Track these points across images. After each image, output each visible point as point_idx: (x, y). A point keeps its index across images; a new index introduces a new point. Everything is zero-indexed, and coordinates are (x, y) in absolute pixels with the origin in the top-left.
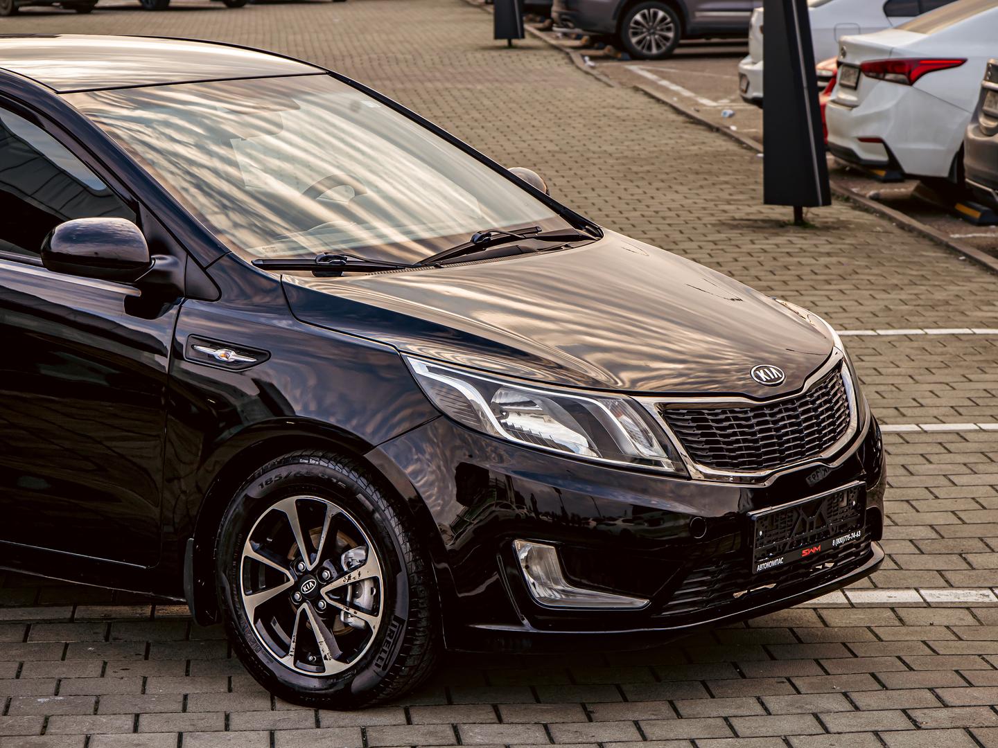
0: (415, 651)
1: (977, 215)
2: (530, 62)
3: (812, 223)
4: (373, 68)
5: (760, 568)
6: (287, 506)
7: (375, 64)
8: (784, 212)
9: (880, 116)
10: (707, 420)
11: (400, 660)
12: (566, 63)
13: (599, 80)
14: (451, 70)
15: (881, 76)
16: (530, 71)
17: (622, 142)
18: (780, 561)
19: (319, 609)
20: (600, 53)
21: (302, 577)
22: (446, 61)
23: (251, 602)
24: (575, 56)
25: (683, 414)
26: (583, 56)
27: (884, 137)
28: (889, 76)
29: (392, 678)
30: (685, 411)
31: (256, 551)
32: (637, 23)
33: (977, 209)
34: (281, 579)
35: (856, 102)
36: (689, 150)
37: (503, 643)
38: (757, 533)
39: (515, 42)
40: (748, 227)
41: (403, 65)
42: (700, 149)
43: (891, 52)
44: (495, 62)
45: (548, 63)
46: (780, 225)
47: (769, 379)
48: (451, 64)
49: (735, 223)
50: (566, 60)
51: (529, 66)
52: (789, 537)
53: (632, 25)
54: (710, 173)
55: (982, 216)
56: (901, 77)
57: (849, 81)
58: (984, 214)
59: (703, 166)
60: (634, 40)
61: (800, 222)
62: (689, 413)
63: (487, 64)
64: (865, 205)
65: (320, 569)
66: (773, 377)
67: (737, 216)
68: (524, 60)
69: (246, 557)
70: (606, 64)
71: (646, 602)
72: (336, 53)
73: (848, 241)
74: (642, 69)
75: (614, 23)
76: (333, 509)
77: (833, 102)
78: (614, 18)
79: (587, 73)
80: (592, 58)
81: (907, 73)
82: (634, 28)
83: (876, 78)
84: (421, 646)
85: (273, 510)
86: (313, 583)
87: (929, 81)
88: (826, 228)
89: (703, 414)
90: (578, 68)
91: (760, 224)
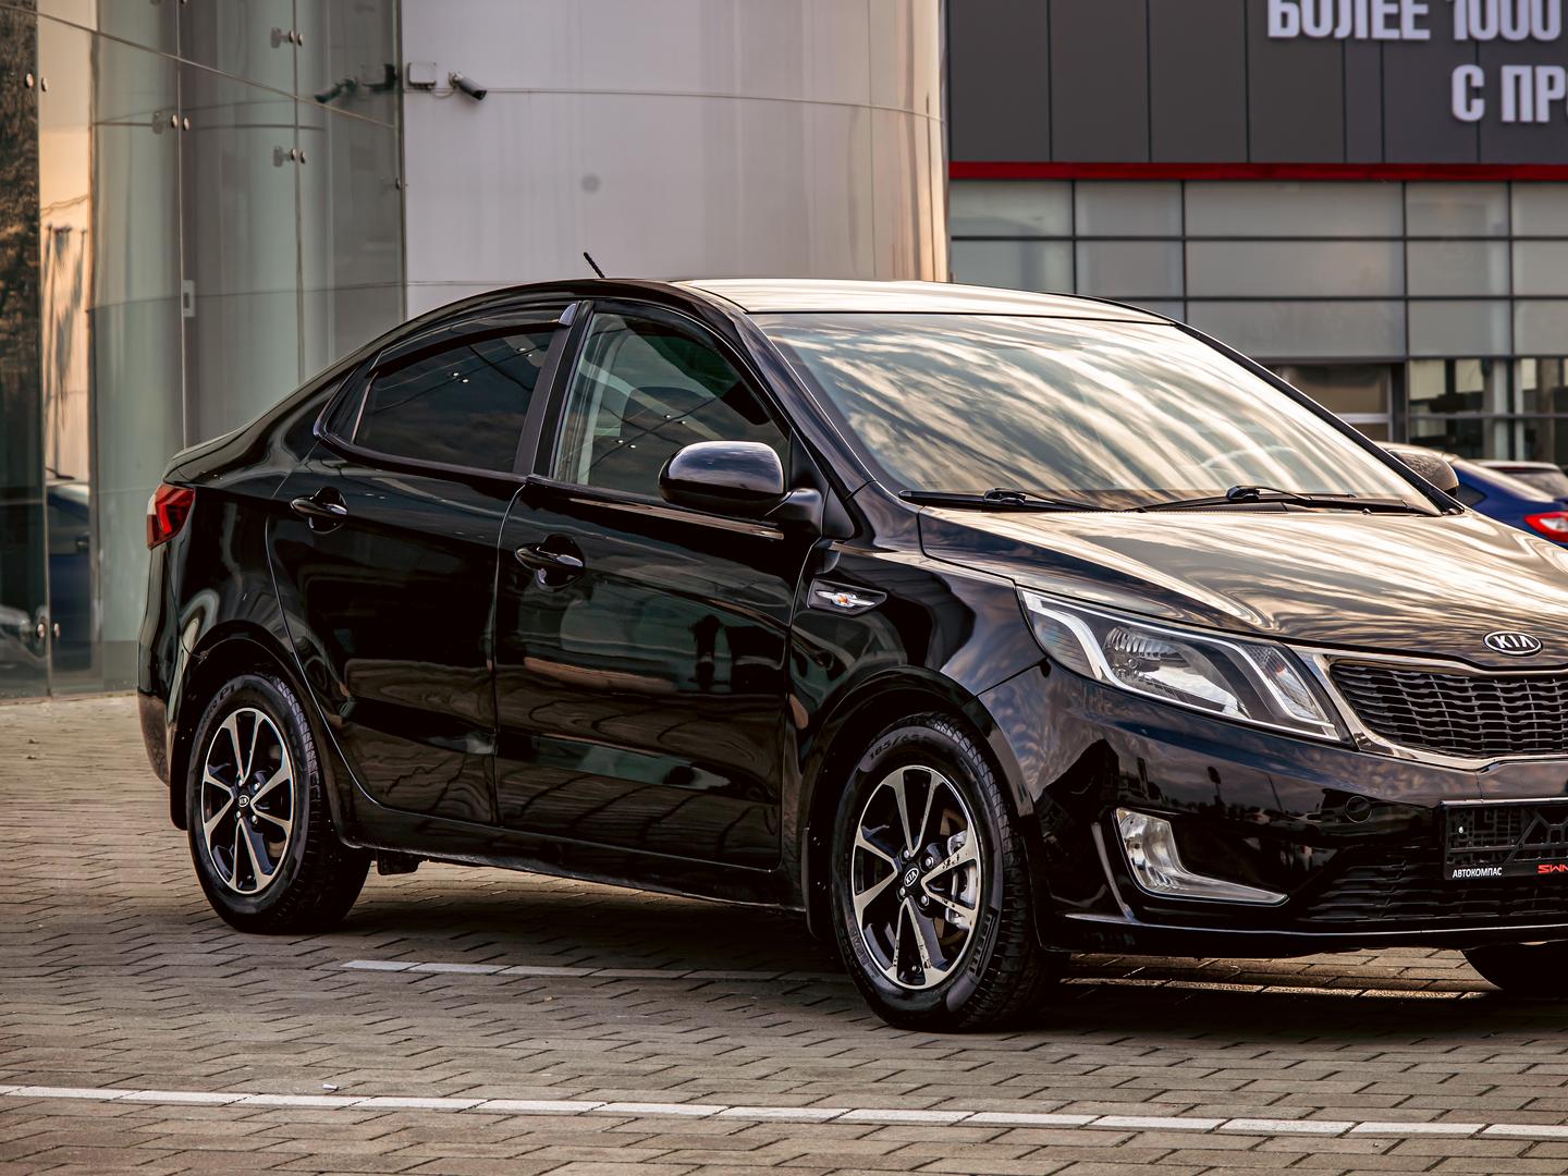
0: (1012, 952)
5: (1458, 874)
6: (895, 779)
10: (1396, 683)
11: (995, 963)
18: (1496, 872)
19: (922, 905)
21: (906, 865)
23: (861, 901)
25: (1361, 673)
29: (988, 986)
30: (1363, 669)
31: (867, 840)
34: (888, 869)
37: (1102, 938)
38: (1455, 829)
47: (1509, 646)
52: (1515, 843)
62: (1366, 672)
65: (922, 855)
66: (1517, 645)
69: (858, 847)
71: (1282, 897)
76: (938, 778)
84: (1019, 946)
85: (883, 786)
86: (916, 872)
89: (1391, 675)
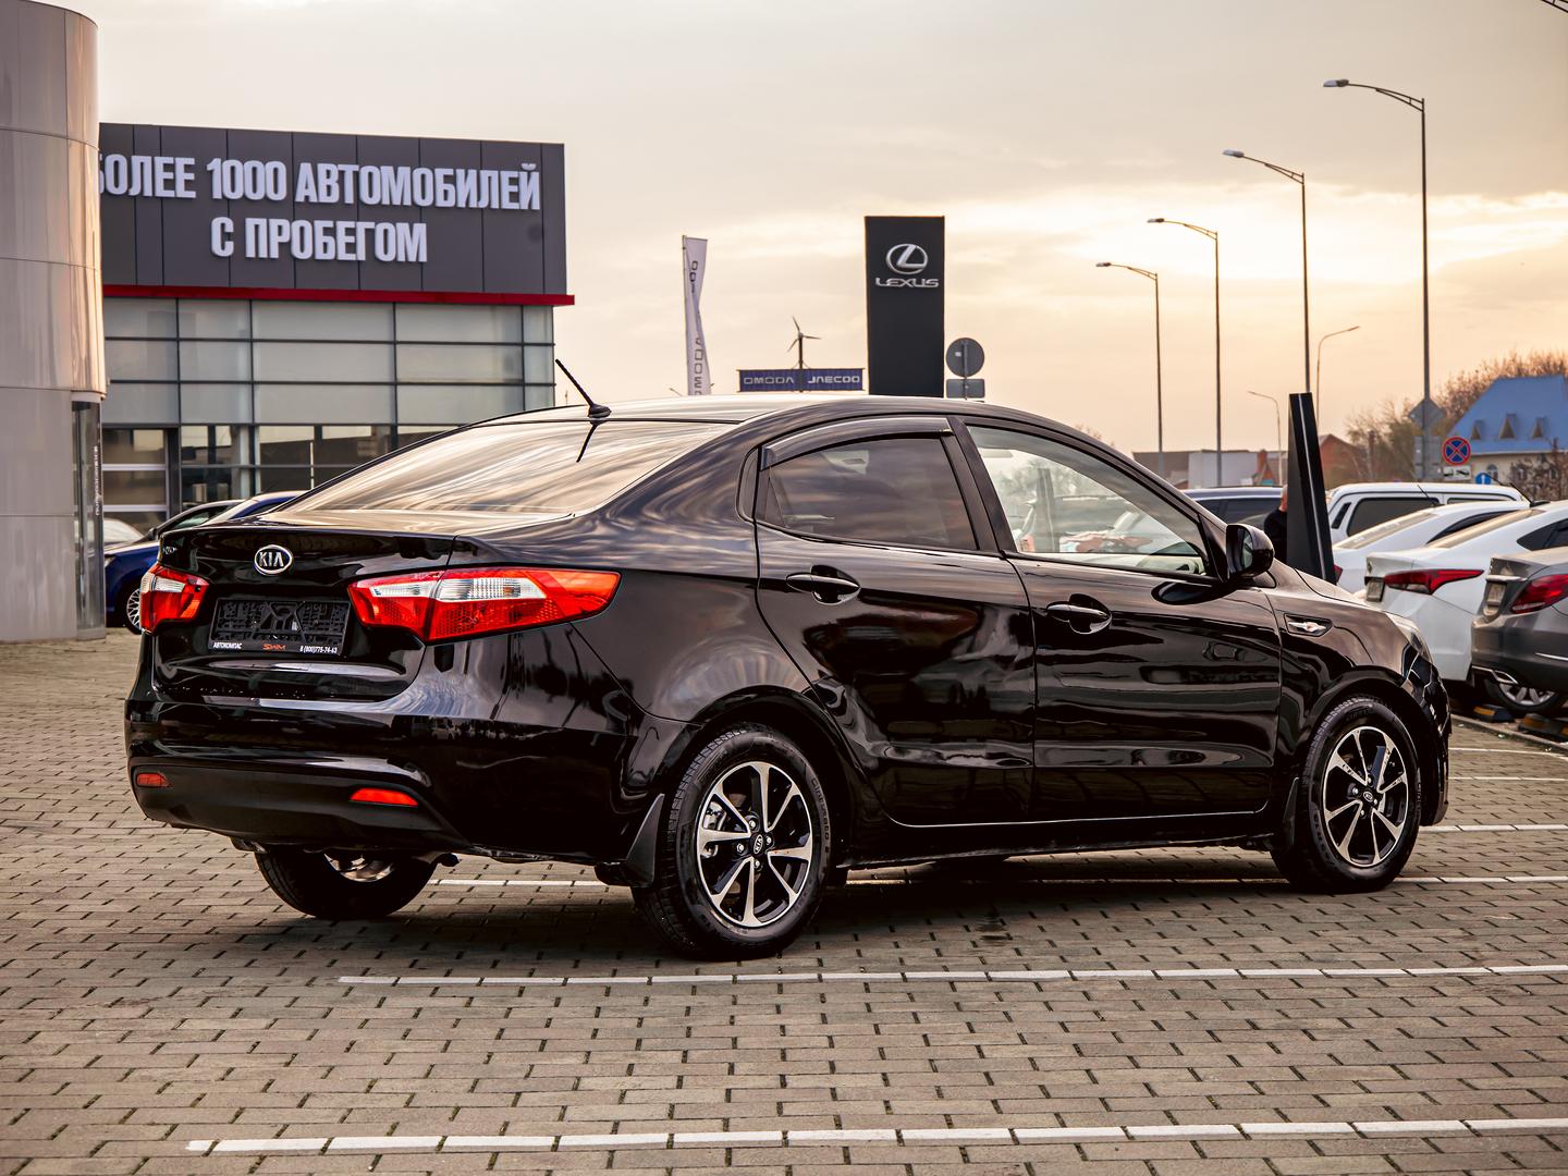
1: (1492, 713)
15: (1404, 586)
28: (1411, 587)
33: (1492, 709)
43: (1412, 564)
55: (1495, 714)
56: (1422, 587)
57: (1376, 593)
58: (1497, 712)
81: (1428, 584)
83: (1399, 589)
87: (1447, 591)
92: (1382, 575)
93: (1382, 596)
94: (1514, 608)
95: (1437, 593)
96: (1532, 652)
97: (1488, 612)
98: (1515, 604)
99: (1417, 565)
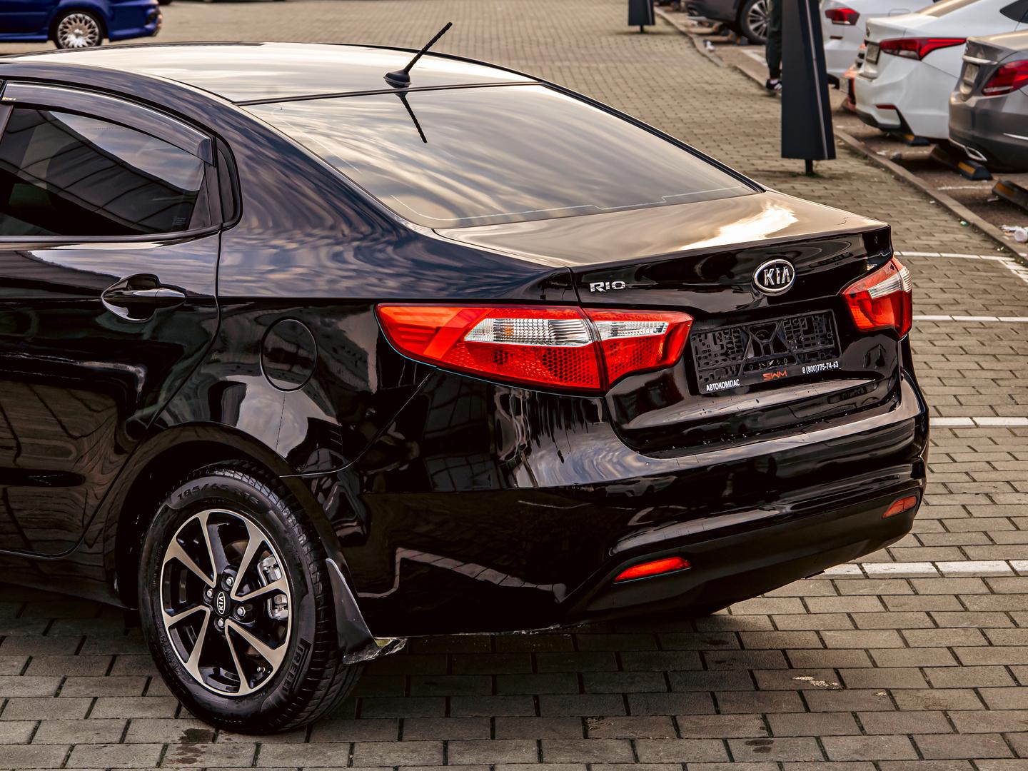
1: (973, 171)
2: (656, 46)
3: (821, 174)
4: (515, 50)
7: (518, 46)
8: (798, 165)
9: (894, 87)
12: (689, 47)
13: (711, 61)
14: (583, 51)
15: (896, 52)
16: (654, 53)
17: (697, 111)
20: (724, 39)
22: (582, 44)
24: (699, 42)
26: (705, 41)
27: (896, 104)
28: (903, 53)
32: (755, 12)
33: (968, 167)
35: (877, 74)
36: (751, 118)
39: (646, 28)
40: (765, 176)
41: (542, 48)
42: (762, 117)
43: (904, 32)
44: (625, 45)
45: (673, 46)
46: (794, 175)
48: (586, 47)
49: (756, 173)
50: (689, 45)
51: (655, 49)
53: (750, 13)
54: (759, 135)
55: (975, 173)
56: (913, 53)
57: (872, 56)
59: (756, 129)
60: (752, 27)
61: (810, 173)
63: (618, 47)
64: (877, 161)
67: (760, 168)
68: (651, 43)
70: (725, 48)
72: (487, 36)
73: (841, 188)
74: (754, 53)
75: (735, 11)
77: (861, 75)
78: (734, 7)
79: (704, 55)
80: (714, 43)
81: (917, 50)
82: (752, 16)
83: (892, 54)
87: (935, 57)
88: (832, 178)
90: (698, 51)
91: (778, 174)
92: (878, 41)
93: (878, 58)
94: (985, 90)
95: (926, 59)
96: (1000, 133)
97: (964, 90)
98: (986, 87)
99: (909, 33)
